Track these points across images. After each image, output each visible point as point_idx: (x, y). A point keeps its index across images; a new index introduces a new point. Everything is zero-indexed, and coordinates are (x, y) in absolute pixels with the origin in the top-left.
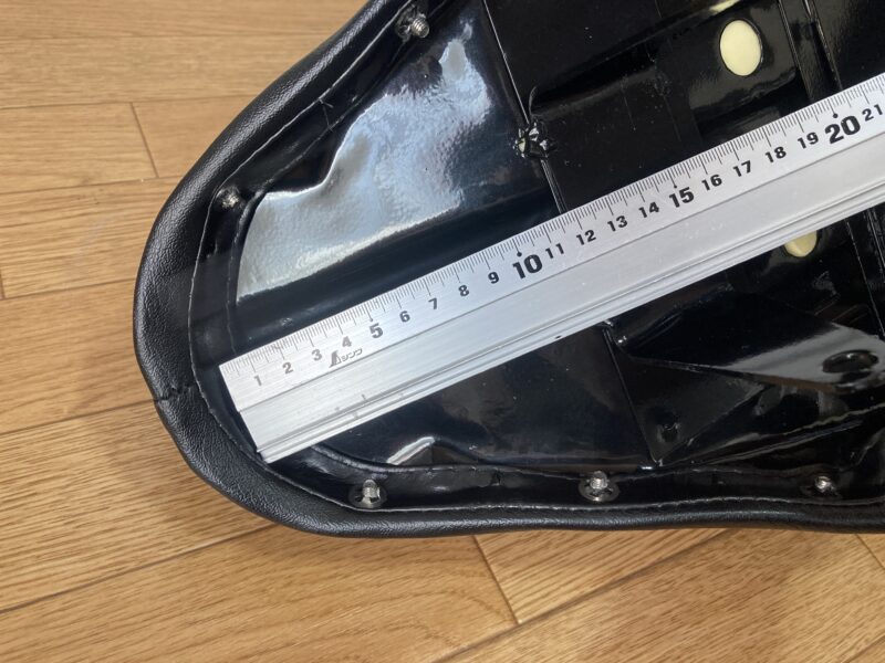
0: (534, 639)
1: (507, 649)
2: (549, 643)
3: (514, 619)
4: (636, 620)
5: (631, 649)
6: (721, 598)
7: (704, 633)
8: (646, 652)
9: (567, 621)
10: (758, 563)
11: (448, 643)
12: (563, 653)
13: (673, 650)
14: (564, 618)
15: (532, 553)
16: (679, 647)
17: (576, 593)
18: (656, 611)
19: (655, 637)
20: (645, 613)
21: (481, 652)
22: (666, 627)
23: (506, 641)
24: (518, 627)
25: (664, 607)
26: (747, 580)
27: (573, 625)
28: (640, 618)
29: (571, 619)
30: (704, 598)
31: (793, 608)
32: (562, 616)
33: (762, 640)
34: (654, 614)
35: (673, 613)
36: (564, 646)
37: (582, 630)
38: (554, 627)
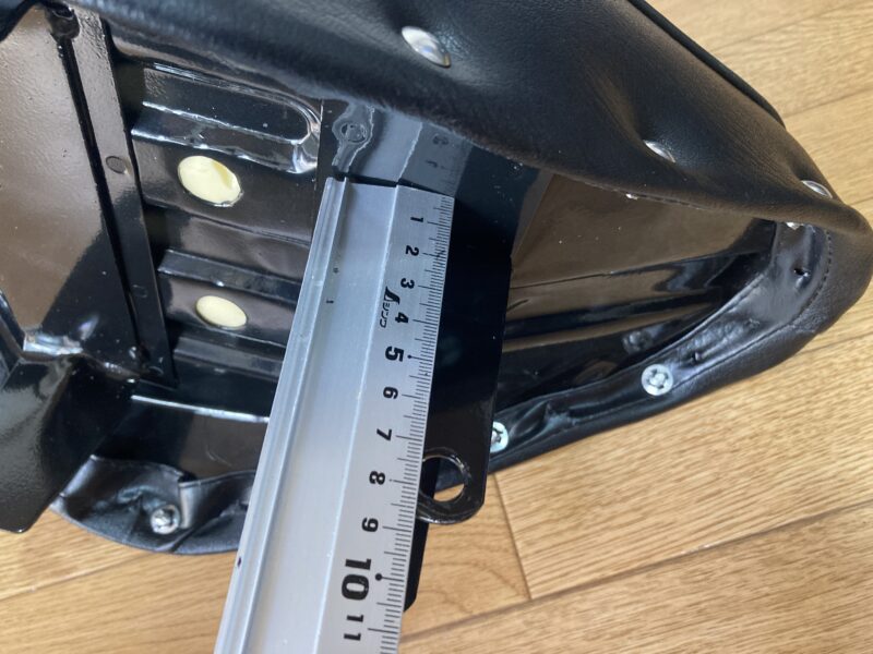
0: (543, 615)
1: (515, 621)
2: (557, 620)
3: (527, 593)
4: (656, 609)
5: (643, 636)
6: (767, 595)
7: (733, 631)
8: (658, 641)
9: (579, 602)
10: (830, 560)
11: (462, 609)
12: (569, 631)
13: (690, 644)
14: (578, 598)
15: (559, 533)
16: (699, 641)
17: (597, 576)
18: (682, 601)
19: (673, 627)
20: (669, 602)
21: (490, 621)
22: (689, 619)
23: (515, 614)
24: (530, 602)
25: (694, 598)
26: (807, 578)
27: (584, 606)
28: (660, 607)
29: (584, 600)
30: (746, 594)
31: (862, 614)
32: (576, 597)
33: (808, 645)
34: (678, 605)
35: (703, 606)
36: (572, 625)
37: (594, 612)
38: (565, 606)
